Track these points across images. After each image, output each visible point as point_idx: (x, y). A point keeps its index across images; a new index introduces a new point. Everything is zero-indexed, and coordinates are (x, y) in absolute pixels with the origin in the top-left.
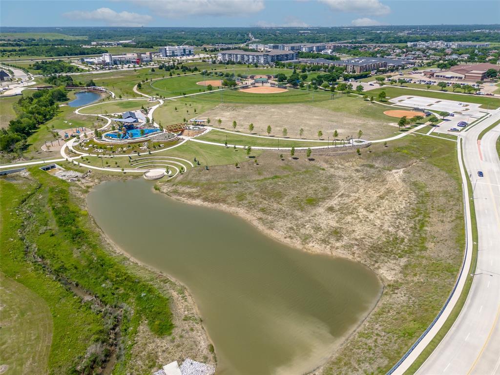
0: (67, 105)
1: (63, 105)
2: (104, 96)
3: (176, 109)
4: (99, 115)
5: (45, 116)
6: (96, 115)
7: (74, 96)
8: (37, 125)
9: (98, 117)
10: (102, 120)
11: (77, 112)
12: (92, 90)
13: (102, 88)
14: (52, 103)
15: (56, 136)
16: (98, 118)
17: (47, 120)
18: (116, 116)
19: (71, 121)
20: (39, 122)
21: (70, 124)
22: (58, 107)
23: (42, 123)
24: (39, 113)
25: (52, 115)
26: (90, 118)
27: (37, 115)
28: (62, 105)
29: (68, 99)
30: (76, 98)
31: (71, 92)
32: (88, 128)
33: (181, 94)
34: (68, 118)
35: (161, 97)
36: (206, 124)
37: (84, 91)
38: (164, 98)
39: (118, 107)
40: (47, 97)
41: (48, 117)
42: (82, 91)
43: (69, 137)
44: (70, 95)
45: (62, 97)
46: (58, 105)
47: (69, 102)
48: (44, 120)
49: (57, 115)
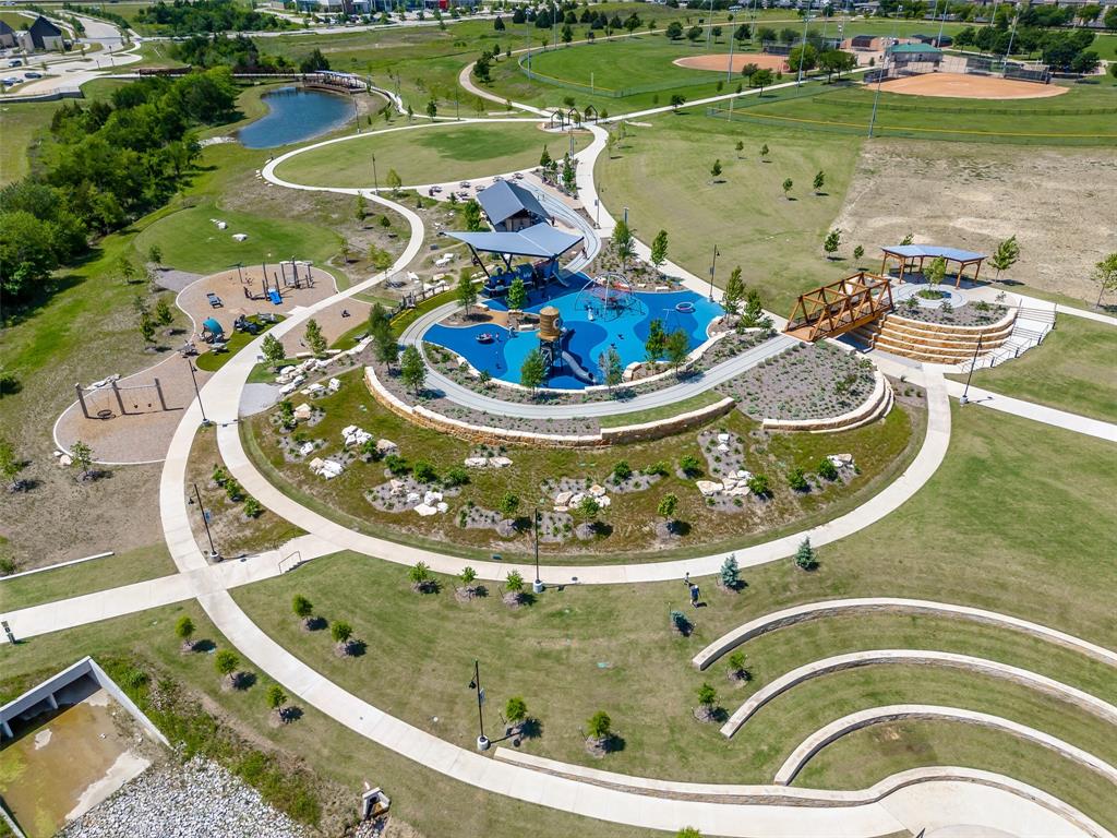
0: (232, 140)
1: (217, 140)
2: (363, 105)
3: (717, 171)
4: (367, 193)
5: (135, 192)
6: (353, 191)
7: (260, 106)
8: (89, 239)
9: (362, 201)
10: (386, 223)
11: (267, 172)
12: (320, 83)
13: (351, 78)
14: (175, 131)
15: (159, 325)
16: (364, 212)
17: (143, 208)
18: (437, 197)
19: (242, 220)
20: (101, 222)
21: (240, 236)
22: (194, 149)
23: (120, 226)
24: (103, 179)
25: (169, 186)
26: (325, 203)
27: (93, 190)
28: (212, 139)
29: (239, 117)
30: (267, 112)
31: (252, 88)
32: (320, 264)
33: (656, 102)
34: (230, 204)
35: (588, 112)
36: (987, 273)
37: (292, 86)
38: (605, 116)
39: (432, 154)
40: (162, 105)
41: (148, 194)
42: (286, 87)
43: (229, 332)
44: (248, 100)
45: (218, 109)
46: (194, 139)
47: (241, 126)
48: (131, 209)
49: (187, 184)
